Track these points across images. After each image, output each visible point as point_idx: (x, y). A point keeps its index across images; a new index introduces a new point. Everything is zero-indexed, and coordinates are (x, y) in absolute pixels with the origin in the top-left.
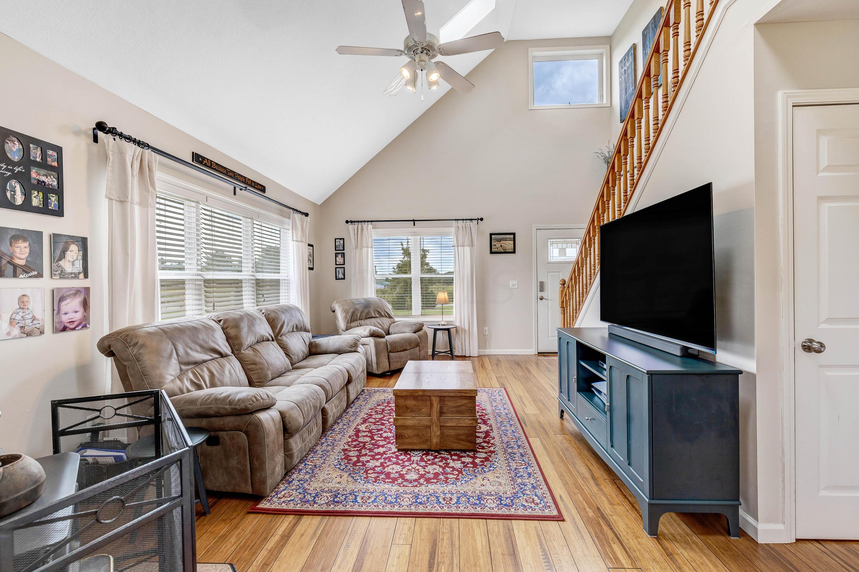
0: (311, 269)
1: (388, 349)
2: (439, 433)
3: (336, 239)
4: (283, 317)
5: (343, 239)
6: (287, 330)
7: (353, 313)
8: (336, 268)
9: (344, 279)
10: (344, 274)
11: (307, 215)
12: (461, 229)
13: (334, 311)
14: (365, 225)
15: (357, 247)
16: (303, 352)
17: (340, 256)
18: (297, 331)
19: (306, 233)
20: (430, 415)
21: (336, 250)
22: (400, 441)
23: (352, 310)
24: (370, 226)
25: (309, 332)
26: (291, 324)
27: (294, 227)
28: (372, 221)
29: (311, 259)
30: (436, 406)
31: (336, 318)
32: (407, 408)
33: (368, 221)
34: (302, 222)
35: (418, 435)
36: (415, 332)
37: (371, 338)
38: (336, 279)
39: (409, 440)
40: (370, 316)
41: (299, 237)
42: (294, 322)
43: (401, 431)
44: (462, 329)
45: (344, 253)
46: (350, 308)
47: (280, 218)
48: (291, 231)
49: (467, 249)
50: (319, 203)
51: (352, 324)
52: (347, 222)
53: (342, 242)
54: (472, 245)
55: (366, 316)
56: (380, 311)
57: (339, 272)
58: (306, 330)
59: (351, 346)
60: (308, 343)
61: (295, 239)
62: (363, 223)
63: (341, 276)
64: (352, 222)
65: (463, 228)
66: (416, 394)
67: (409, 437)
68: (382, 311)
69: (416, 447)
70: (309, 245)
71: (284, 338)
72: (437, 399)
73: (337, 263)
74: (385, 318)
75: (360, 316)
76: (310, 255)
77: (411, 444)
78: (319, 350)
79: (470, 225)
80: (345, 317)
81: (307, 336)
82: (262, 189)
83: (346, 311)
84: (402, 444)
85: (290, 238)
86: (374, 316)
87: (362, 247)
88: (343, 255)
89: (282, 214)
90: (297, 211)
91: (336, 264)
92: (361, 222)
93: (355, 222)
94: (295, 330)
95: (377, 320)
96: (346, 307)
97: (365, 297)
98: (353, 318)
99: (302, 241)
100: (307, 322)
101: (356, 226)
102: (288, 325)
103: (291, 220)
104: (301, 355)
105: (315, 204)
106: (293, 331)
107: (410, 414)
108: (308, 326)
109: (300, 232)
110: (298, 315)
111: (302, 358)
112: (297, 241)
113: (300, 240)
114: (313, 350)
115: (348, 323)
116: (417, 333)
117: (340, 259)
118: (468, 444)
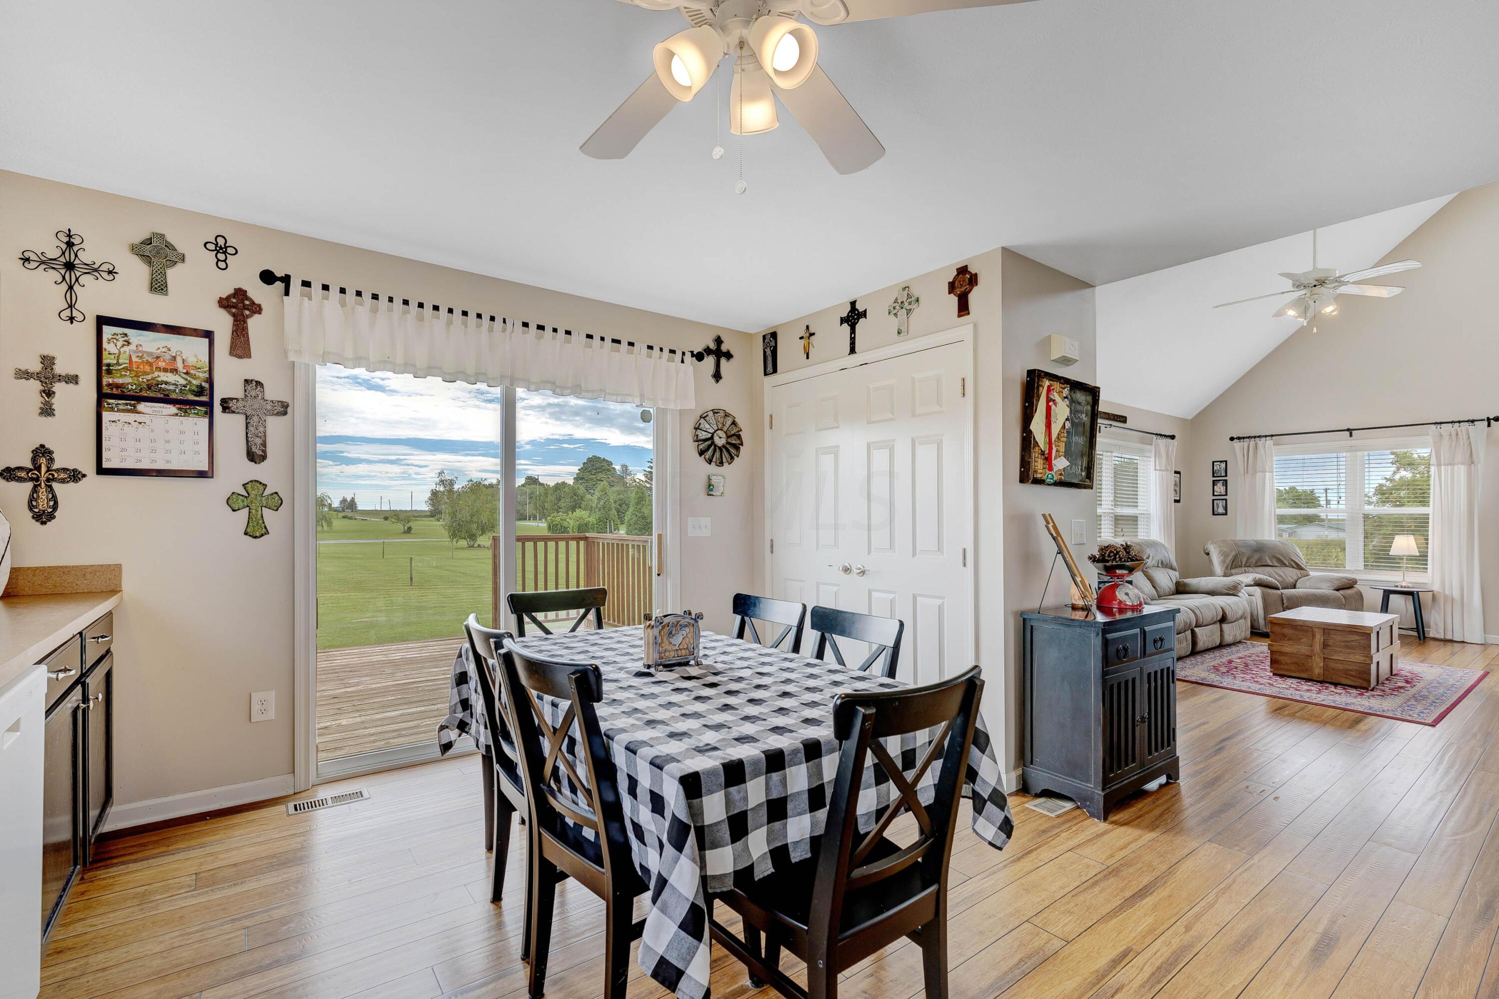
0: (1177, 501)
1: (1283, 604)
2: (1322, 664)
3: (1213, 462)
4: (1148, 551)
5: (1226, 462)
6: (1152, 564)
7: (1236, 557)
8: (1213, 500)
9: (1226, 514)
10: (1226, 508)
11: (1173, 437)
12: (1446, 438)
13: (1208, 554)
14: (1260, 442)
15: (1246, 471)
16: (1170, 588)
17: (1220, 485)
18: (1163, 567)
19: (1171, 461)
20: (1311, 646)
21: (1213, 476)
22: (1276, 666)
23: (1234, 553)
24: (1269, 442)
25: (1175, 570)
26: (1157, 558)
27: (1157, 454)
28: (1272, 436)
29: (1178, 489)
30: (1319, 638)
31: (1211, 561)
32: (1284, 635)
33: (1266, 436)
34: (1167, 447)
35: (1296, 663)
36: (1338, 590)
37: (1256, 588)
38: (1214, 514)
39: (1286, 667)
40: (1265, 564)
41: (1164, 466)
42: (1159, 557)
43: (1277, 657)
44: (1446, 597)
45: (1226, 481)
46: (1232, 551)
47: (1141, 446)
48: (1153, 459)
49: (1461, 470)
50: (1190, 418)
51: (1233, 571)
52: (1232, 439)
53: (1223, 465)
54: (1471, 461)
55: (1256, 562)
56: (1281, 558)
57: (1218, 505)
58: (1172, 568)
59: (1229, 589)
60: (1174, 581)
61: (1158, 468)
62: (1257, 439)
63: (1221, 510)
64: (1239, 438)
65: (1451, 435)
66: (1296, 624)
67: (1286, 664)
68: (1286, 559)
69: (1294, 675)
70: (1176, 472)
71: (1149, 570)
72: (1321, 632)
73: (1216, 493)
74: (1291, 569)
75: (1247, 562)
76: (1175, 485)
77: (1287, 670)
78: (1187, 589)
79: (1467, 430)
80: (1224, 562)
81: (1175, 575)
82: (1123, 419)
83: (1225, 555)
84: (1277, 669)
85: (1152, 467)
86: (1271, 564)
87: (1255, 472)
88: (1225, 483)
89: (1143, 442)
90: (1161, 435)
91: (1214, 495)
92: (1255, 437)
93: (1244, 438)
94: (1160, 565)
95: (1275, 569)
96: (1225, 549)
97: (1259, 538)
98: (1235, 563)
99: (1167, 470)
100: (1172, 558)
101: (1246, 444)
102: (1153, 559)
103: (1153, 446)
104: (1167, 590)
105: (1184, 420)
106: (1158, 566)
107: (1287, 642)
108: (1175, 564)
109: (1164, 460)
110: (1164, 551)
111: (1168, 593)
112: (1160, 470)
113: (1164, 469)
114: (1181, 589)
115: (1227, 568)
116: (1341, 592)
117: (1220, 488)
118: (1360, 681)
